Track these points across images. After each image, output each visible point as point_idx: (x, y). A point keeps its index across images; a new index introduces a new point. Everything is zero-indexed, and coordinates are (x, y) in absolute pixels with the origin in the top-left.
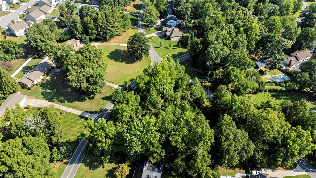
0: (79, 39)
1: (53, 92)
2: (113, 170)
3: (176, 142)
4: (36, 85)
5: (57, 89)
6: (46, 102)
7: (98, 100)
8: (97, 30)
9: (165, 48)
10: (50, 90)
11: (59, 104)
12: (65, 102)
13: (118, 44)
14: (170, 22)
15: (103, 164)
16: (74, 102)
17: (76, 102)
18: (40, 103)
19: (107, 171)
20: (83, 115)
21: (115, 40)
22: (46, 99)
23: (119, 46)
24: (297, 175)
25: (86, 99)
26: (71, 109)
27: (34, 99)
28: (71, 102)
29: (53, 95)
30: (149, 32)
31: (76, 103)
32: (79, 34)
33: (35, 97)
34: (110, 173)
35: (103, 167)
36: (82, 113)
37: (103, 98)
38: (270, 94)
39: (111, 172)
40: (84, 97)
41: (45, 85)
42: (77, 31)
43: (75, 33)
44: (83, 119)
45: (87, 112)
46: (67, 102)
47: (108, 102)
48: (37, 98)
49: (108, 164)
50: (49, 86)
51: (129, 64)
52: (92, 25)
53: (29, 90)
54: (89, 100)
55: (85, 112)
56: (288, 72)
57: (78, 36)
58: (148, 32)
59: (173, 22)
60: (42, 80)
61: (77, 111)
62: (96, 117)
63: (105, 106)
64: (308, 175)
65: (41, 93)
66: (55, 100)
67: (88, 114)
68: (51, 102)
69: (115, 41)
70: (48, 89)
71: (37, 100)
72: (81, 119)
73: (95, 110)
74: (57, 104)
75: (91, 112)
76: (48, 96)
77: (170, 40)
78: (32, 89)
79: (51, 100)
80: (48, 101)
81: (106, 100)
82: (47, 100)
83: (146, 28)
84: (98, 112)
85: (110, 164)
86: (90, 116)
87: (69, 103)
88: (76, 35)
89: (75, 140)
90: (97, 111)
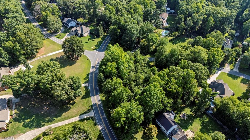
0: (8, 65)
1: (33, 119)
2: (144, 135)
3: (175, 89)
4: (10, 123)
5: (34, 115)
6: (37, 129)
7: (81, 102)
8: (24, 50)
9: (85, 43)
10: (29, 119)
11: (52, 124)
12: (55, 119)
13: (46, 56)
14: (71, 24)
15: (134, 137)
16: (62, 115)
17: (64, 113)
18: (32, 134)
19: (141, 139)
20: (82, 118)
21: (40, 53)
22: (34, 128)
23: (49, 56)
24: (218, 75)
25: (70, 107)
26: (66, 121)
27: (22, 135)
28: (60, 116)
29: (37, 122)
30: (61, 36)
31: (64, 115)
32: (6, 60)
33: (21, 133)
34: (144, 139)
35: (137, 139)
36: (79, 118)
37: (82, 99)
38: (171, 43)
39: (143, 137)
40: (66, 107)
41: (19, 118)
42: (4, 58)
43: (3, 61)
44: (86, 121)
45: (81, 114)
46: (57, 118)
47: (89, 98)
48: (24, 132)
49: (137, 134)
50: (23, 117)
51: (72, 65)
52: (18, 47)
53: (8, 131)
54: (73, 106)
55: (80, 115)
56: (166, 28)
57: (6, 63)
58: (59, 37)
59: (73, 23)
60: (10, 116)
61: (74, 119)
62: (93, 113)
63: (91, 102)
64: (222, 72)
65: (23, 126)
66: (43, 123)
67: (84, 115)
68: (42, 127)
69: (42, 54)
70: (27, 119)
71: (25, 134)
72: (84, 122)
73: (87, 109)
74: (49, 125)
75: (85, 113)
76: (32, 125)
77: (83, 36)
78: (9, 128)
79: (39, 126)
80: (38, 128)
81: (86, 98)
82: (36, 128)
83: (54, 35)
84: (91, 109)
85: (138, 134)
86: (88, 115)
87: (59, 118)
88: (4, 62)
89: (97, 138)
90: (88, 109)
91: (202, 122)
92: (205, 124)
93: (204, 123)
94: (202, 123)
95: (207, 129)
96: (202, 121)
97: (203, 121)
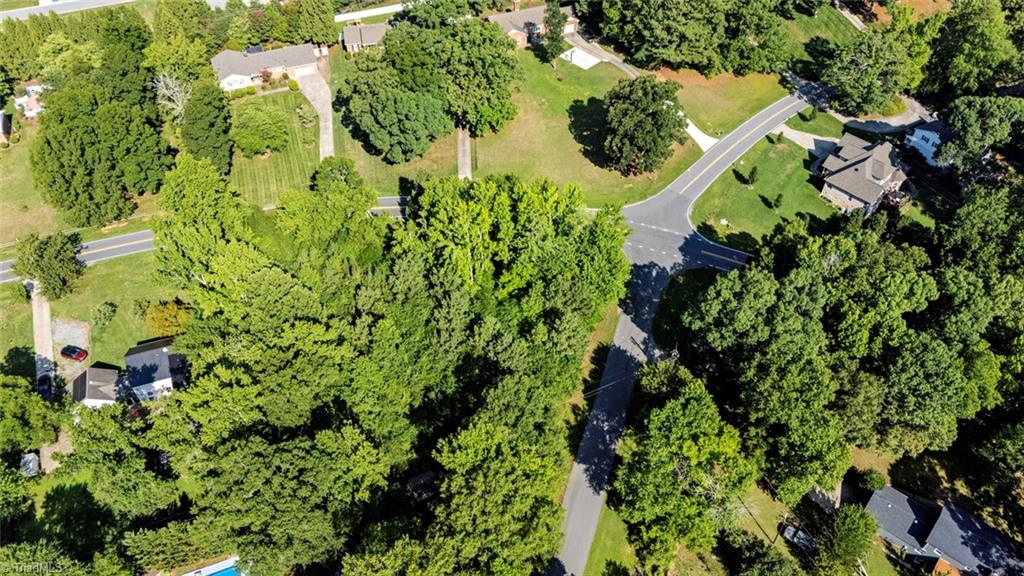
30: (811, 123)
91: (114, 520)
92: (99, 523)
93: (103, 524)
94: (109, 513)
95: (78, 517)
96: (118, 518)
97: (113, 524)
